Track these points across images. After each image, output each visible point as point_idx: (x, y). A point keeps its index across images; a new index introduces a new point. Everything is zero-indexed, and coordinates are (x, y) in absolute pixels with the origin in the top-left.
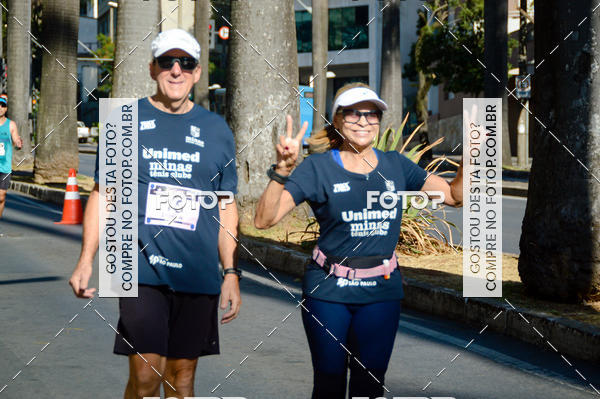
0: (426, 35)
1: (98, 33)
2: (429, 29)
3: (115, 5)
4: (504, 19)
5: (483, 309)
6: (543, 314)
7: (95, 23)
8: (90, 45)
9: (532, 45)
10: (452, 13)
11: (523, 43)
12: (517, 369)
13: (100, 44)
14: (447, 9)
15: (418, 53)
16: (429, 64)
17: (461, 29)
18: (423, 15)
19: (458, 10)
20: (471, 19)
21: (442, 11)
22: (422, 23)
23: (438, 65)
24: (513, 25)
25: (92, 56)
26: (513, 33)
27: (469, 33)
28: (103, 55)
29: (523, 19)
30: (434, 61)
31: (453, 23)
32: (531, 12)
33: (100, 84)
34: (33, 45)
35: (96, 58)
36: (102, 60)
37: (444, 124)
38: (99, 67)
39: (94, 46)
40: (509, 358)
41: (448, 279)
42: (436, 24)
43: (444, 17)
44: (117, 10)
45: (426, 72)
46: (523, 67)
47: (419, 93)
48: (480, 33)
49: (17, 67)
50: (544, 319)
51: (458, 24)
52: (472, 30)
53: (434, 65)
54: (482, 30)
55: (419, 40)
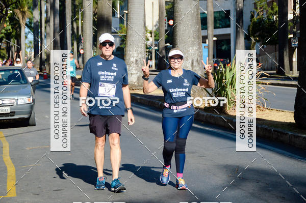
0: (254, 22)
1: (120, 23)
2: (255, 19)
3: (127, 12)
4: (286, 14)
5: (279, 134)
6: (304, 135)
7: (118, 19)
8: (116, 28)
9: (298, 25)
10: (265, 13)
11: (295, 24)
12: (294, 158)
13: (121, 28)
14: (263, 11)
15: (251, 29)
16: (255, 33)
17: (269, 19)
18: (252, 13)
19: (267, 11)
20: (273, 15)
21: (261, 11)
22: (252, 16)
23: (259, 34)
24: (290, 16)
25: (117, 33)
26: (290, 20)
27: (272, 21)
28: (122, 32)
29: (294, 14)
30: (257, 32)
31: (265, 16)
32: (298, 11)
33: (120, 44)
34: (93, 29)
35: (119, 34)
36: (121, 34)
37: (262, 58)
38: (121, 38)
39: (118, 29)
40: (290, 154)
41: (265, 122)
42: (258, 17)
43: (261, 14)
44: (127, 14)
45: (254, 37)
46: (294, 34)
47: (252, 45)
48: (276, 20)
49: (87, 38)
50: (305, 138)
51: (267, 17)
52: (273, 19)
53: (257, 34)
54: (277, 19)
55: (250, 23)
